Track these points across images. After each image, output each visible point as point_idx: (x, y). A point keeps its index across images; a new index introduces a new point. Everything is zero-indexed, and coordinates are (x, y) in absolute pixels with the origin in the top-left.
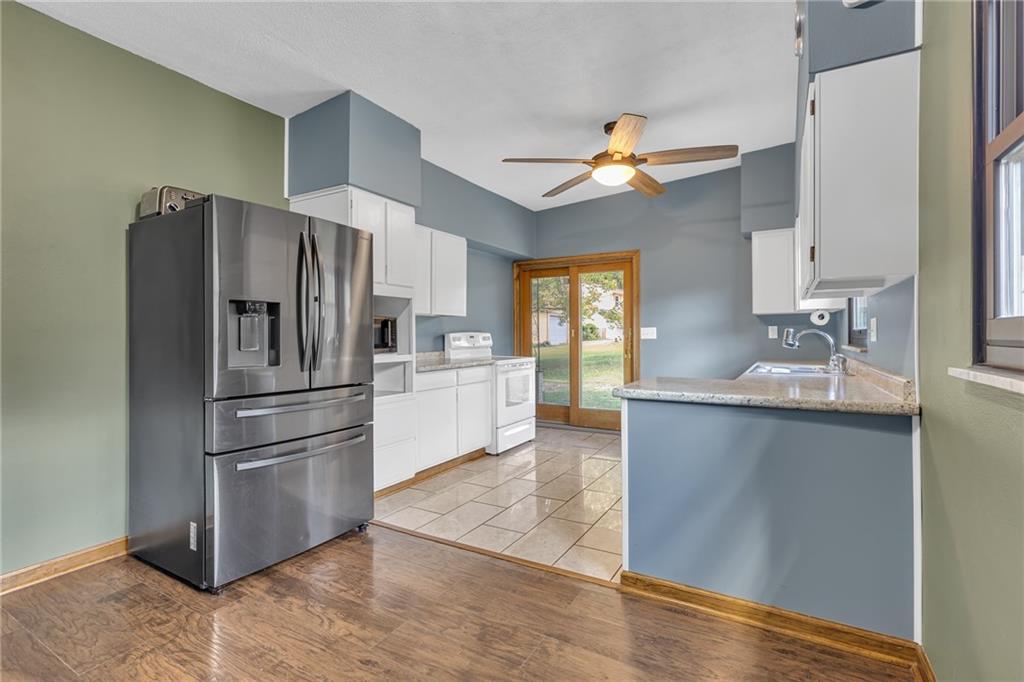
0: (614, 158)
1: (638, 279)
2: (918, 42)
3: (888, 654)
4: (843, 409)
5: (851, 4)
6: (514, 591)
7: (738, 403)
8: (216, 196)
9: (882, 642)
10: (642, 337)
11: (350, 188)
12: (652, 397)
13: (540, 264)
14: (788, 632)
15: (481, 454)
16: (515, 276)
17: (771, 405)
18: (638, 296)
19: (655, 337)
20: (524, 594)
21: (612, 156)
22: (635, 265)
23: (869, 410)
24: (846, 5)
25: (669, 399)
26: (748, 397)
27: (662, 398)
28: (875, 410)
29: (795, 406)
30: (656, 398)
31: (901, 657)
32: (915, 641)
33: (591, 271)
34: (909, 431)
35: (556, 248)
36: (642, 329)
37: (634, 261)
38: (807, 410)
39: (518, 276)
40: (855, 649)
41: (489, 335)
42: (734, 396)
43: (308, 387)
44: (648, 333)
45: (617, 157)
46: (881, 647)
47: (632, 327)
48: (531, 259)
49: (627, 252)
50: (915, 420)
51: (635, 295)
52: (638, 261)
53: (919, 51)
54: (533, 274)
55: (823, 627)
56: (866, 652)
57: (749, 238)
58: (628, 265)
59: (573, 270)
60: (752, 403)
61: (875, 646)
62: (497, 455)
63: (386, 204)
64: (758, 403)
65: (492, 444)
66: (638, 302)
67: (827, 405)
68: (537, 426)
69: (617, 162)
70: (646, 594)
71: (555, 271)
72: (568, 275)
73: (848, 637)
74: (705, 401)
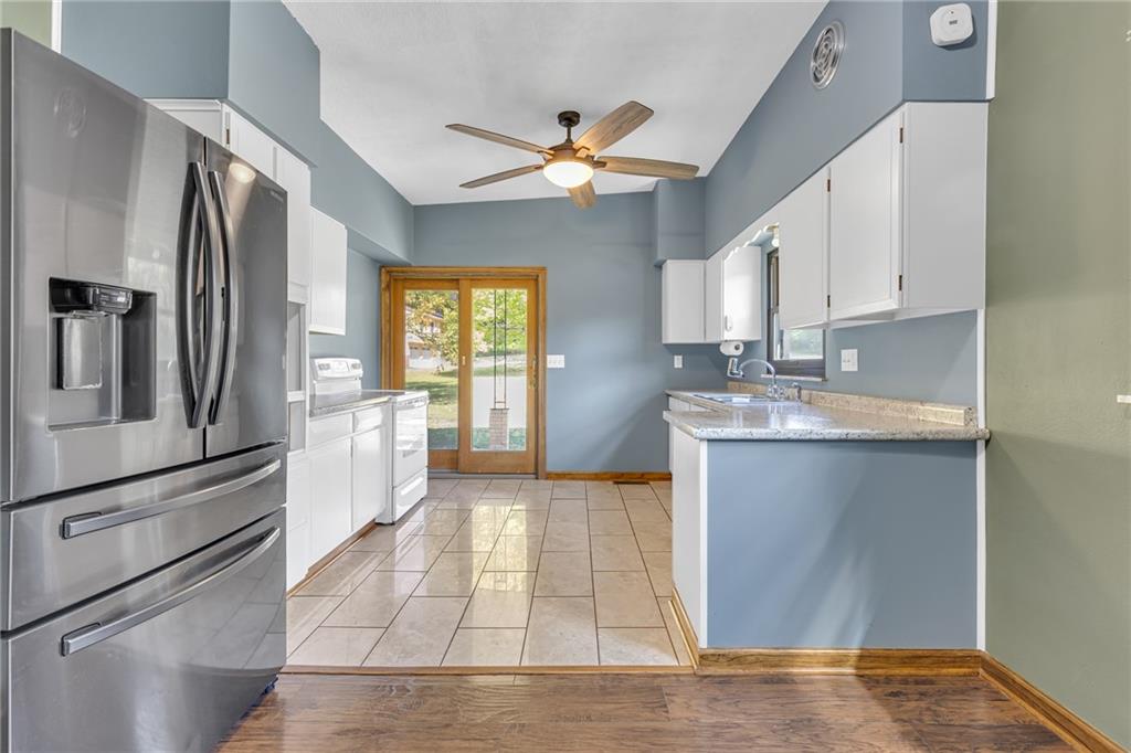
0: (578, 155)
1: (544, 299)
2: (990, 94)
3: (960, 667)
4: (930, 437)
5: (942, 42)
6: (589, 718)
7: (836, 437)
8: (15, 32)
9: (955, 657)
10: (549, 366)
11: (226, 108)
12: (743, 437)
13: (421, 272)
14: (879, 671)
15: (375, 525)
16: (383, 286)
17: (869, 438)
18: (544, 320)
19: (563, 366)
20: (604, 718)
21: (576, 151)
22: (540, 284)
23: (951, 437)
24: (934, 41)
25: (764, 437)
26: (845, 431)
27: (756, 436)
28: (957, 437)
29: (890, 437)
30: (749, 437)
31: (969, 667)
32: (979, 648)
33: (485, 287)
34: (975, 455)
35: (445, 254)
36: (549, 357)
37: (540, 279)
38: (900, 441)
39: (388, 286)
40: (935, 672)
41: (358, 361)
42: (833, 431)
43: (201, 458)
44: (555, 361)
45: (582, 154)
46: (954, 662)
47: (537, 354)
48: (410, 266)
49: (533, 268)
50: (981, 445)
51: (541, 319)
52: (544, 281)
53: (987, 104)
54: (407, 284)
55: (907, 657)
56: (944, 671)
57: (659, 266)
58: (533, 283)
59: (464, 284)
60: (850, 437)
61: (950, 662)
62: (393, 524)
63: (275, 149)
64: (856, 437)
65: (385, 510)
66: (545, 327)
67: (918, 434)
68: (429, 479)
69: (580, 159)
70: (732, 672)
71: (440, 284)
72: (458, 289)
73: (929, 661)
74: (803, 437)
